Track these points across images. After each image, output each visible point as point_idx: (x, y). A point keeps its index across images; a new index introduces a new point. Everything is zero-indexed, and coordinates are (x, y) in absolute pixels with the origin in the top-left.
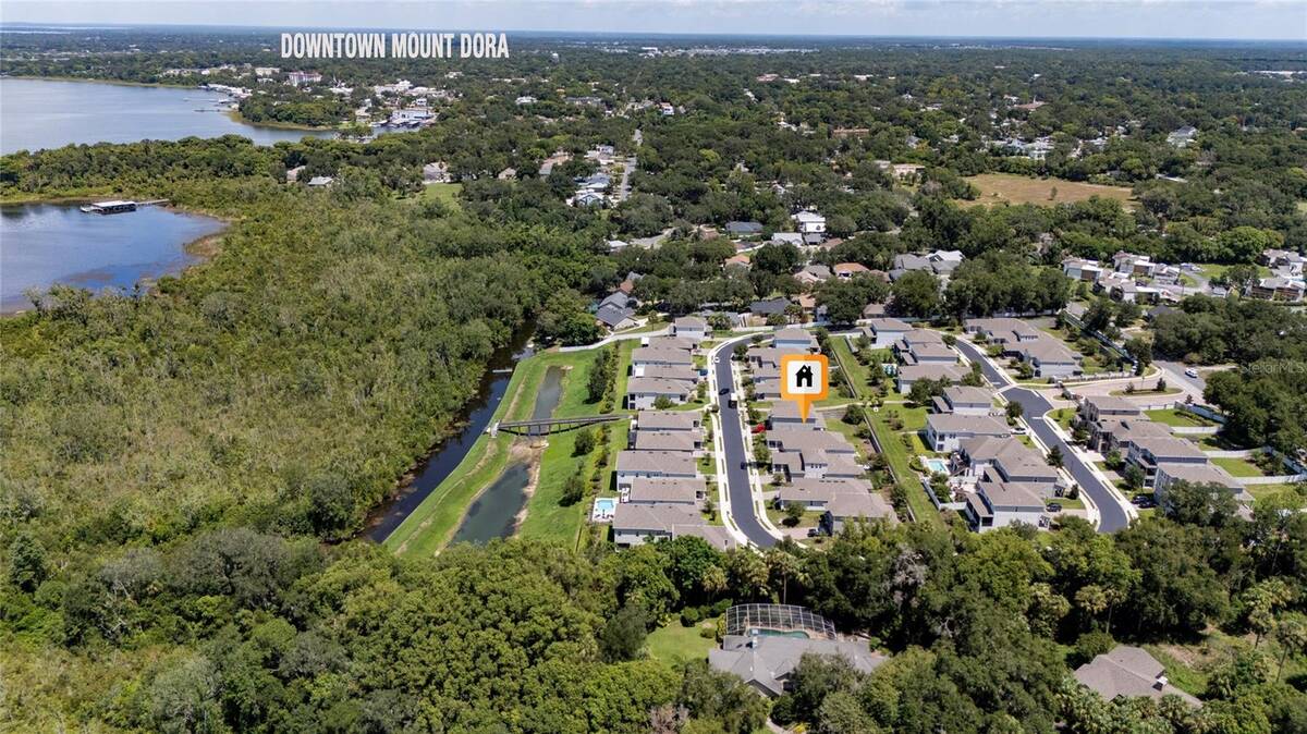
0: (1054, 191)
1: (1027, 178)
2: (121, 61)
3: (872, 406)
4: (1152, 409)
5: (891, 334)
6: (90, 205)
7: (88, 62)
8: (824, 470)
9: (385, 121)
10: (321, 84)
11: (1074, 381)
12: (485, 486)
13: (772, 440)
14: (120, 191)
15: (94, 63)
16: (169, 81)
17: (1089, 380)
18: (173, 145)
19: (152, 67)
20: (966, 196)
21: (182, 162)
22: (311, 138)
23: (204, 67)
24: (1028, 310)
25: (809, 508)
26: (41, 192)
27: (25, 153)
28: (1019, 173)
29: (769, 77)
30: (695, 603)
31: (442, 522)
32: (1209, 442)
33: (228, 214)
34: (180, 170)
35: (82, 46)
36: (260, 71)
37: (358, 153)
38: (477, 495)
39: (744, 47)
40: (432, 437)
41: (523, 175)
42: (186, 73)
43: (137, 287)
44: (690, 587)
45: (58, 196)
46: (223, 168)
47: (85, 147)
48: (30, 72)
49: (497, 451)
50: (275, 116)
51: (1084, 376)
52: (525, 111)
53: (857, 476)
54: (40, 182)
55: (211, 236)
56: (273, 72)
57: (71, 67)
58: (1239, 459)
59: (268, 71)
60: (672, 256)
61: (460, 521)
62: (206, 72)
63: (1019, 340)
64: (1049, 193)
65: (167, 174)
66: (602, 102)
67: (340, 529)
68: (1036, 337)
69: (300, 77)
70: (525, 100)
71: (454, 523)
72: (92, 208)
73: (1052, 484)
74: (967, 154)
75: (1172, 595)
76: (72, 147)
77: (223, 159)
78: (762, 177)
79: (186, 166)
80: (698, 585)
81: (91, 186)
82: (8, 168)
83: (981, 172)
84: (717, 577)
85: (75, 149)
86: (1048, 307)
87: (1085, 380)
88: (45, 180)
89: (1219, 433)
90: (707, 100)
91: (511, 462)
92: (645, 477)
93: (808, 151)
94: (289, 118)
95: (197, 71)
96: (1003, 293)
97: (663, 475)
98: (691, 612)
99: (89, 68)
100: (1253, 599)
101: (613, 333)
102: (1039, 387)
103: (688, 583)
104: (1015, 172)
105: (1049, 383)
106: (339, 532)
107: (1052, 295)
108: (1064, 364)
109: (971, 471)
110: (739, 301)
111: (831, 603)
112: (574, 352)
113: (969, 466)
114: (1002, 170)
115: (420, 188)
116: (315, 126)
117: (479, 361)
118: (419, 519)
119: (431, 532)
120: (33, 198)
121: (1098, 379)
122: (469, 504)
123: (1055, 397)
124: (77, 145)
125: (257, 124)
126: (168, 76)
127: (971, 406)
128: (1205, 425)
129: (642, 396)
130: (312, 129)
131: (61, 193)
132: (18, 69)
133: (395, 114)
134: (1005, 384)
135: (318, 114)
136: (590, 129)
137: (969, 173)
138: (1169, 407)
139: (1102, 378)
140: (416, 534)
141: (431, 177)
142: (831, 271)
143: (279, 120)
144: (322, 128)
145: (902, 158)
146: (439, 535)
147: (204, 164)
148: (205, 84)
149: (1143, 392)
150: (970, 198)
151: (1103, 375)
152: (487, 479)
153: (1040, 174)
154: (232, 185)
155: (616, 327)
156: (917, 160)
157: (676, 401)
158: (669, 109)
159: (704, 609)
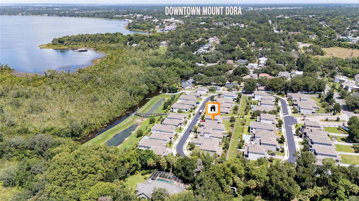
0: (352, 53)
1: (347, 49)
2: (106, 13)
3: (241, 117)
4: (330, 126)
5: (260, 96)
6: (77, 49)
7: (98, 13)
8: (210, 135)
9: (162, 29)
10: (151, 19)
11: (311, 115)
12: (122, 130)
13: (202, 124)
14: (86, 46)
15: (100, 14)
16: (116, 18)
17: (316, 115)
18: (103, 35)
19: (113, 15)
20: (321, 54)
21: (103, 39)
22: (136, 33)
23: (125, 14)
24: (311, 91)
25: (197, 145)
26: (68, 46)
27: (68, 36)
28: (345, 47)
29: (280, 16)
30: (146, 169)
31: (104, 139)
32: (343, 139)
33: (107, 53)
34: (102, 41)
35: (101, 9)
36: (138, 16)
37: (147, 38)
38: (119, 132)
39: (280, 7)
40: (116, 115)
41: (186, 44)
42: (120, 16)
43: (69, 71)
44: (144, 164)
45: (72, 47)
46: (112, 41)
47: (83, 35)
48: (85, 16)
49: (131, 121)
50: (135, 28)
51: (315, 114)
52: (201, 26)
53: (220, 138)
54: (68, 43)
55: (99, 59)
56: (141, 16)
57: (94, 15)
58: (349, 146)
59: (140, 15)
60: (211, 69)
61: (110, 139)
62: (125, 16)
63: (300, 101)
64: (350, 54)
65: (98, 42)
66: (223, 24)
67: (78, 137)
68: (306, 100)
69: (147, 17)
70: (203, 23)
71: (108, 139)
72: (77, 50)
73: (275, 147)
74: (329, 41)
75: (277, 187)
76: (79, 35)
77: (113, 38)
78: (257, 46)
79: (104, 40)
80: (146, 164)
81: (80, 45)
82: (62, 40)
83: (331, 46)
84: (151, 162)
85: (80, 35)
86: (318, 91)
87: (314, 115)
88: (70, 43)
89: (348, 137)
90: (255, 23)
91: (134, 124)
92: (159, 132)
93: (275, 39)
94: (138, 28)
95: (123, 15)
96: (301, 85)
97: (164, 132)
98: (144, 171)
99: (98, 15)
100: (308, 192)
101: (184, 90)
102: (297, 116)
103: (143, 163)
104: (343, 47)
105: (302, 115)
106: (77, 138)
107: (319, 87)
108: (308, 109)
109: (255, 140)
110: (221, 83)
111: (180, 174)
112: (170, 95)
113: (254, 138)
114: (339, 46)
115: (158, 48)
116: (144, 30)
117: (142, 96)
118: (99, 137)
119: (101, 140)
120: (66, 47)
121: (319, 115)
122: (115, 135)
123: (301, 120)
124: (81, 35)
125: (130, 29)
126: (116, 17)
127: (267, 120)
128: (345, 134)
129: (175, 108)
130: (143, 31)
131: (72, 46)
132: (82, 15)
133: (166, 27)
134: (287, 114)
135: (145, 27)
136: (214, 31)
137: (327, 47)
138: (336, 126)
139: (321, 115)
140: (96, 140)
141: (163, 45)
142: (258, 75)
143: (136, 29)
144: (146, 31)
145: (306, 42)
146: (101, 142)
147: (108, 40)
148: (124, 19)
149: (331, 121)
150: (322, 55)
151: (321, 114)
152: (124, 128)
153: (352, 48)
154: (113, 45)
155: (185, 89)
156: (311, 42)
157: (185, 111)
158: (243, 26)
159: (148, 171)
